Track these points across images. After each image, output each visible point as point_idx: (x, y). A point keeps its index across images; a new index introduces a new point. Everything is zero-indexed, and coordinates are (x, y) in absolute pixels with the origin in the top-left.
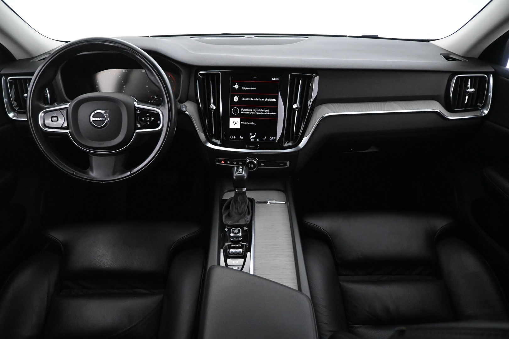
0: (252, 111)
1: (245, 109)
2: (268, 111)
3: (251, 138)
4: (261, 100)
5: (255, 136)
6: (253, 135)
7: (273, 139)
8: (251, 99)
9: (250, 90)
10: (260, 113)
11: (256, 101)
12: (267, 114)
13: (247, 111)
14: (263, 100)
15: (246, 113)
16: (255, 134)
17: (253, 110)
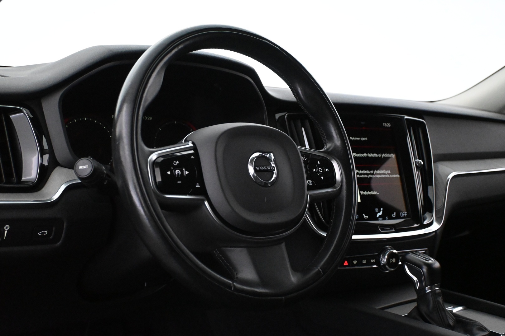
0: (370, 174)
1: (360, 171)
2: (389, 172)
3: (378, 216)
4: (377, 156)
5: (381, 212)
6: (379, 212)
7: (404, 215)
8: (365, 155)
9: (360, 140)
10: (380, 176)
11: (371, 157)
12: (389, 176)
13: (364, 174)
14: (380, 155)
15: (362, 176)
16: (382, 209)
17: (372, 172)
